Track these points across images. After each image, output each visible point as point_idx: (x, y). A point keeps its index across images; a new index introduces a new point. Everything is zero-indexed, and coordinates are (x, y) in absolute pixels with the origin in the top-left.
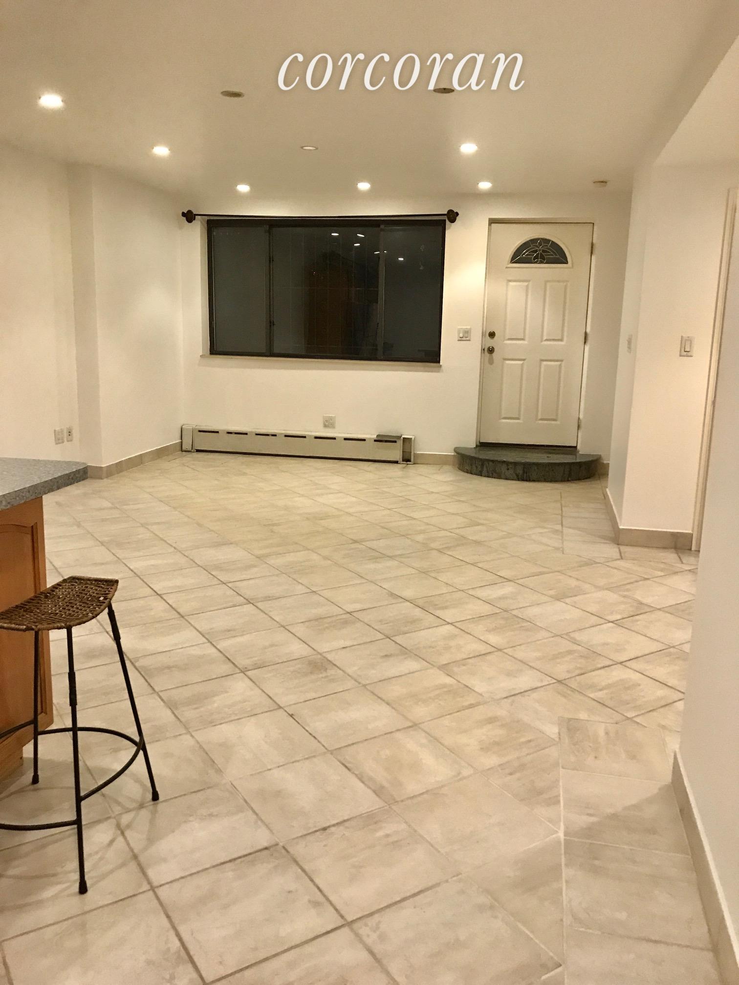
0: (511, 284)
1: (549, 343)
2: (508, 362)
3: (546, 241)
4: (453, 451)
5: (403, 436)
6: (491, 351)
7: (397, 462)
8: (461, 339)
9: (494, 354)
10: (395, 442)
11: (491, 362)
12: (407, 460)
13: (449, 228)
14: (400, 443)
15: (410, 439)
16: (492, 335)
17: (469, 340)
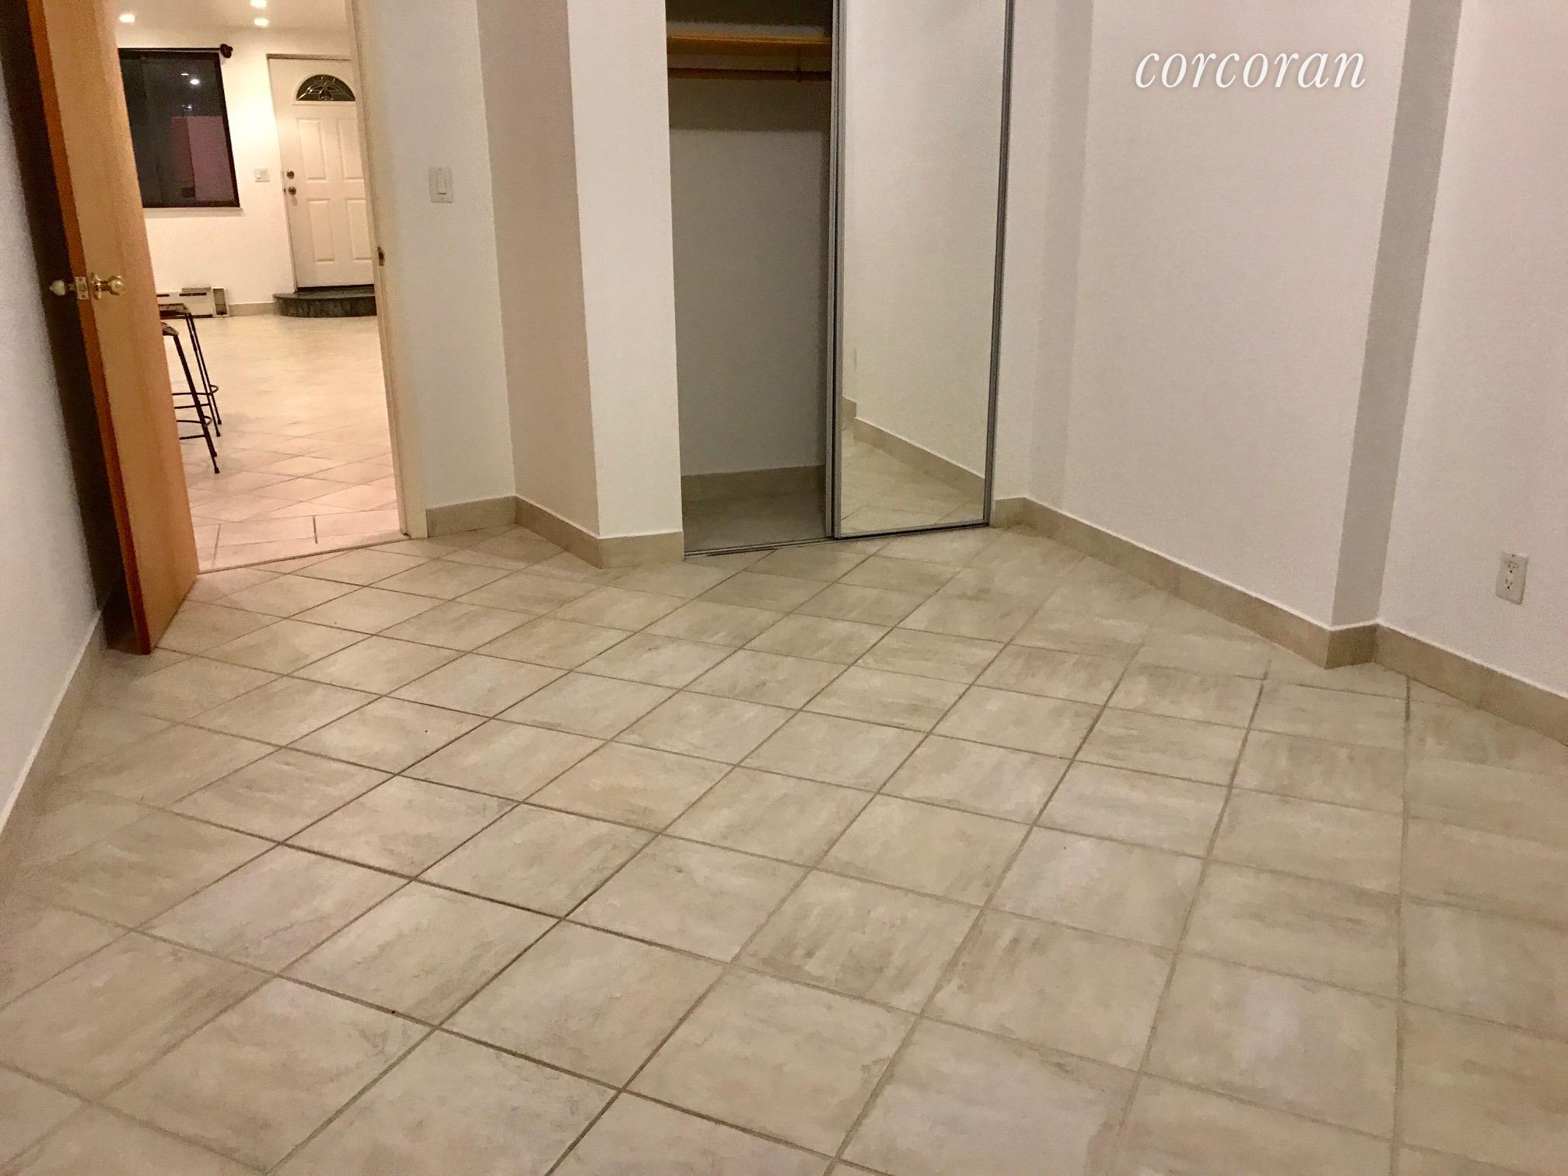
0: (301, 121)
1: (351, 181)
2: (312, 202)
3: (330, 78)
4: (272, 298)
5: (212, 288)
6: (293, 191)
7: (210, 316)
8: (258, 180)
9: (297, 195)
10: (205, 294)
11: (295, 202)
12: (222, 312)
13: (224, 63)
14: (211, 295)
15: (222, 290)
16: (291, 175)
17: (268, 181)
